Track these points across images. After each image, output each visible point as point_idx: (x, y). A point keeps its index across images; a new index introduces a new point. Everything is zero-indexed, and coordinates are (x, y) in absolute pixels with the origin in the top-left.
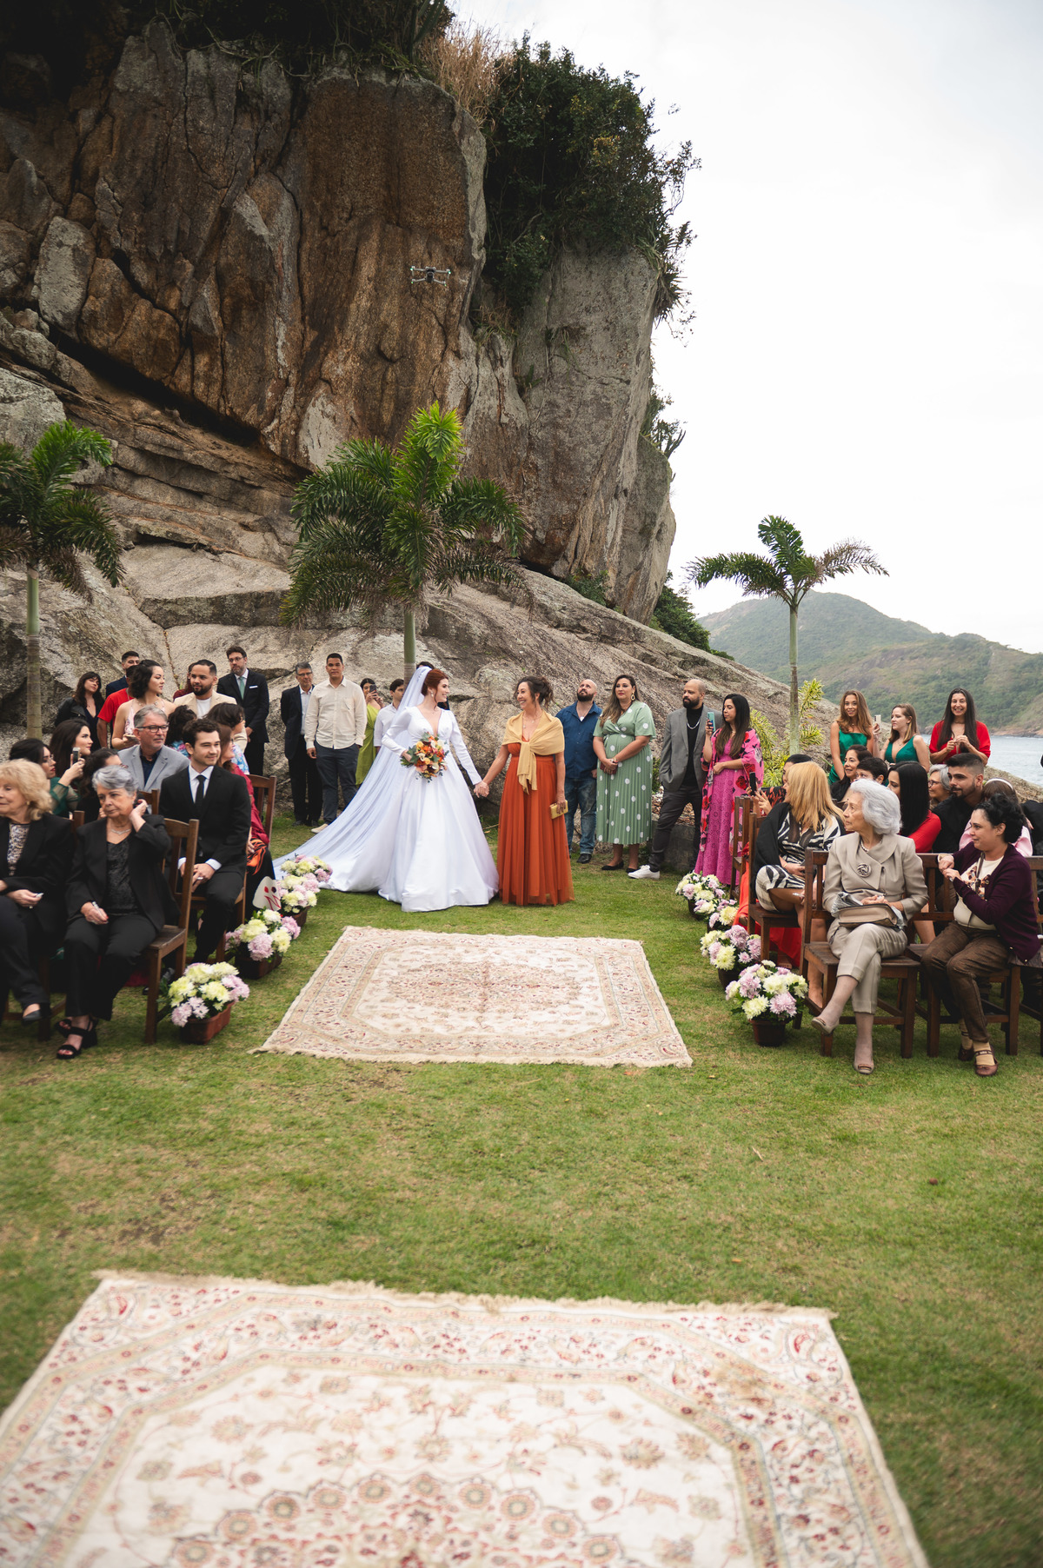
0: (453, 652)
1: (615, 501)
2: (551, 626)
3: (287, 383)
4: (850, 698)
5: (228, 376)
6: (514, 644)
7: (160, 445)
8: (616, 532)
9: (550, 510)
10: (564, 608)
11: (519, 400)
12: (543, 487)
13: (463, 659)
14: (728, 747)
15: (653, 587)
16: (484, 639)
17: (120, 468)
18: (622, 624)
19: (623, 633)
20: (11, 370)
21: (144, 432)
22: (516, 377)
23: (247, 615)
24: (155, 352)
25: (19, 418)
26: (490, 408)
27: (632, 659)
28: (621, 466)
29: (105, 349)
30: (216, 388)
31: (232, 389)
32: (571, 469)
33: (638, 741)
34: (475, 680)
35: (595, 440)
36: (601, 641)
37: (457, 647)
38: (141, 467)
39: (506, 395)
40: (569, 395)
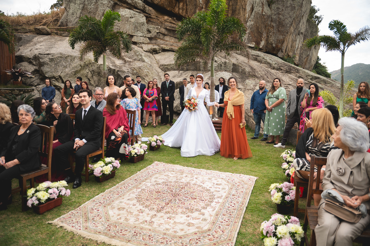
0: (239, 76)
1: (298, 36)
2: (272, 69)
3: (202, 8)
4: (363, 84)
5: (188, 8)
6: (258, 74)
7: (170, 27)
8: (299, 45)
9: (277, 38)
10: (276, 64)
11: (268, 8)
12: (275, 32)
13: (242, 78)
14: (311, 103)
15: (313, 61)
16: (249, 72)
17: (161, 33)
18: (293, 68)
19: (293, 70)
20: (133, 10)
21: (167, 24)
22: (268, 2)
23: (185, 68)
24: (170, 3)
25: (133, 21)
26: (259, 10)
27: (295, 78)
28: (300, 26)
29: (158, 4)
30: (184, 11)
31: (189, 11)
32: (283, 26)
33: (280, 100)
34: (243, 84)
35: (290, 17)
36: (286, 73)
37: (241, 75)
38: (166, 33)
39: (264, 7)
40: (283, 5)
